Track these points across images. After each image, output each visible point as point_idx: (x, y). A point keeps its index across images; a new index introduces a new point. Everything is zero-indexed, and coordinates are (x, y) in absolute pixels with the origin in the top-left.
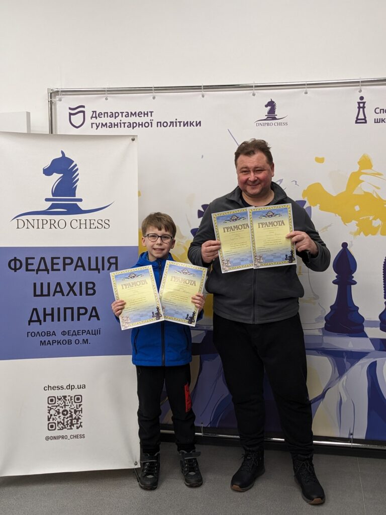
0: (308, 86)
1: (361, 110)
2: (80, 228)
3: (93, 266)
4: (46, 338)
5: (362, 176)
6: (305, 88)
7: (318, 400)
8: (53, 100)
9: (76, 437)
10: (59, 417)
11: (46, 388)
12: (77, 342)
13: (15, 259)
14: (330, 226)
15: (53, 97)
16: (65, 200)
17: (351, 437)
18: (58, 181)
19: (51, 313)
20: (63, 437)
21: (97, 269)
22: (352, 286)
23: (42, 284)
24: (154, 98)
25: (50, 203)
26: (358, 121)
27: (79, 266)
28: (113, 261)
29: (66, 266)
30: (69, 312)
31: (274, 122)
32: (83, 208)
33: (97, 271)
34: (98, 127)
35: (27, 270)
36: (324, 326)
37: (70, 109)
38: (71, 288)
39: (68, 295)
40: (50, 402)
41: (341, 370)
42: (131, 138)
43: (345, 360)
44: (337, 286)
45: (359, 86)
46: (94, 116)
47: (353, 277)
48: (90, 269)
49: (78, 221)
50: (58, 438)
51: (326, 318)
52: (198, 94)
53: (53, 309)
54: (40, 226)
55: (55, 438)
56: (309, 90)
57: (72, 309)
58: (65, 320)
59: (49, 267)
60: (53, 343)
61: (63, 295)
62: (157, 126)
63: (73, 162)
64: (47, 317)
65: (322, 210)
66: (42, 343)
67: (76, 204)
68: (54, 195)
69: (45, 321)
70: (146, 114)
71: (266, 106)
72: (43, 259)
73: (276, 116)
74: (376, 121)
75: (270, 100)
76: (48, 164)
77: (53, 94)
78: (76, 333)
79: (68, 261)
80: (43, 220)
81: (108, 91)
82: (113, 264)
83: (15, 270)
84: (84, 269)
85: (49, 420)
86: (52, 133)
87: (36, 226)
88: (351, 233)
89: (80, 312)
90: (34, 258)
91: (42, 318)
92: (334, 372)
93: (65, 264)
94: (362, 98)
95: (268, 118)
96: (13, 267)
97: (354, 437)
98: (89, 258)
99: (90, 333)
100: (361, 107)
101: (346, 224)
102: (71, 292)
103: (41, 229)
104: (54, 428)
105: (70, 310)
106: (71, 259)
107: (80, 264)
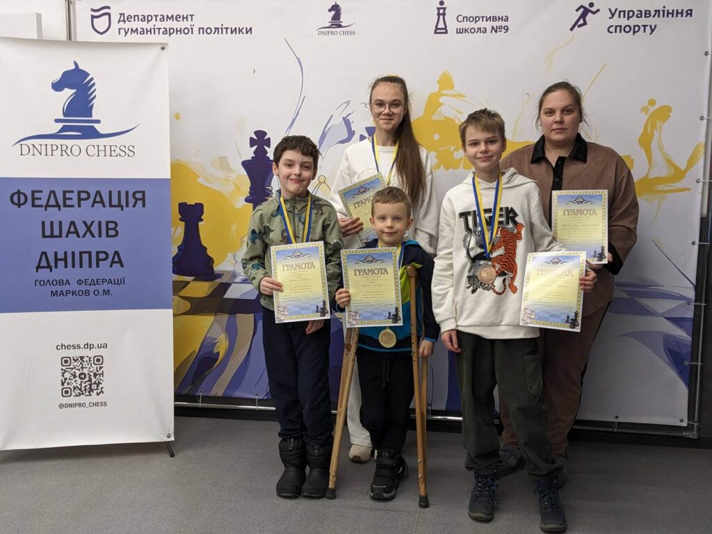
1: (441, 17)
2: (98, 156)
3: (115, 202)
4: (59, 288)
5: (442, 98)
9: (96, 404)
10: (75, 381)
11: (59, 347)
12: (96, 293)
13: (19, 193)
16: (78, 121)
17: (430, 408)
18: (70, 99)
19: (63, 258)
20: (80, 405)
21: (120, 205)
23: (52, 223)
25: (60, 125)
26: (438, 31)
27: (98, 202)
28: (139, 196)
29: (82, 202)
30: (86, 257)
31: (339, 30)
32: (102, 132)
33: (120, 208)
34: (126, 33)
35: (34, 205)
37: (92, 10)
38: (89, 229)
39: (84, 236)
40: (63, 364)
42: (160, 46)
46: (122, 19)
48: (111, 205)
49: (96, 147)
50: (75, 405)
53: (66, 253)
54: (49, 152)
55: (70, 405)
57: (90, 253)
58: (81, 266)
59: (61, 202)
60: (66, 293)
61: (78, 236)
62: (199, 33)
63: (88, 75)
64: (59, 262)
66: (54, 294)
67: (93, 126)
68: (65, 115)
69: (56, 267)
70: (185, 18)
71: (330, 10)
72: (53, 192)
73: (342, 24)
74: (459, 31)
75: (334, 4)
78: (95, 282)
79: (84, 196)
80: (52, 145)
82: (140, 199)
83: (19, 205)
84: (104, 206)
85: (63, 384)
87: (43, 153)
89: (101, 256)
90: (41, 192)
91: (52, 264)
93: (80, 199)
94: (442, 3)
95: (332, 25)
96: (16, 202)
97: (433, 408)
98: (110, 192)
99: (111, 283)
100: (441, 14)
102: (88, 233)
103: (50, 157)
104: (69, 394)
105: (87, 255)
106: (88, 193)
107: (98, 199)
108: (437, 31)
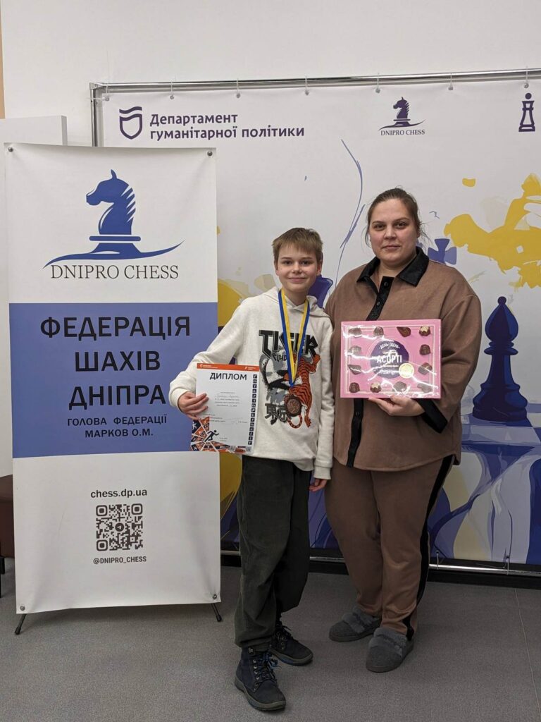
0: (455, 79)
1: (528, 112)
2: (138, 277)
3: (156, 330)
4: (94, 428)
5: (527, 205)
6: (449, 81)
7: (462, 512)
8: (98, 99)
9: (135, 559)
10: (112, 533)
11: (93, 495)
12: (135, 432)
13: (50, 320)
14: (482, 274)
15: (97, 95)
16: (117, 239)
17: (507, 561)
18: (107, 214)
19: (99, 393)
20: (117, 560)
21: (161, 334)
22: (512, 357)
23: (87, 354)
24: (238, 96)
25: (97, 243)
27: (137, 330)
28: (182, 322)
29: (120, 330)
30: (123, 392)
31: (405, 129)
32: (142, 251)
33: (162, 337)
34: (160, 137)
35: (67, 335)
36: (471, 412)
37: (121, 111)
38: (127, 360)
39: (122, 369)
40: (99, 513)
41: (495, 471)
42: (207, 152)
43: (500, 457)
44: (490, 356)
45: (524, 78)
46: (155, 121)
47: (513, 344)
48: (152, 334)
49: (136, 268)
50: (111, 560)
51: (474, 401)
52: (299, 90)
53: (102, 388)
54: (84, 274)
55: (106, 561)
56: (456, 85)
57: (128, 388)
58: (119, 403)
59: (97, 331)
60: (102, 434)
61: (116, 369)
62: (243, 136)
63: (127, 185)
64: (94, 398)
65: (471, 252)
66: (89, 434)
67: (132, 244)
68: (101, 231)
69: (91, 404)
70: (227, 119)
71: (395, 107)
72: (88, 319)
73: (409, 122)
75: (401, 99)
76: (93, 188)
77: (98, 91)
78: (134, 421)
79: (122, 323)
80: (87, 266)
81: (174, 86)
82: (183, 326)
83: (51, 334)
84: (144, 334)
85: (98, 536)
86: (96, 145)
87: (78, 275)
88: (511, 284)
89: (139, 393)
90: (75, 319)
91: (87, 400)
92: (484, 474)
93: (117, 327)
94: (528, 96)
95: (397, 123)
96: (47, 330)
97: (511, 562)
98: (151, 319)
99: (152, 421)
100: (528, 109)
101: (505, 271)
102: (127, 365)
103: (84, 279)
104: (105, 548)
105: (126, 389)
106: (126, 320)
107: (138, 326)
108: (522, 128)
